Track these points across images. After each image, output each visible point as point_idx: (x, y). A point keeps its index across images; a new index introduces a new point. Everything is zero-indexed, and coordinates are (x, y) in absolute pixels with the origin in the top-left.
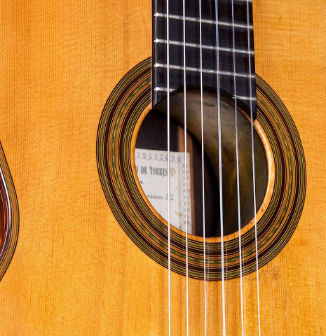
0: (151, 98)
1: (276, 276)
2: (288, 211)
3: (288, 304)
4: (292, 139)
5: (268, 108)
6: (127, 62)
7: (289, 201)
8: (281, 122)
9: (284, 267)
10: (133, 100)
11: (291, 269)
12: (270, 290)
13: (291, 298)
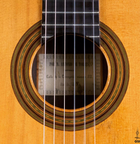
0: (41, 41)
1: (109, 127)
2: (118, 92)
3: (116, 140)
4: (122, 55)
5: (109, 40)
6: (28, 24)
7: (118, 87)
8: (115, 46)
9: (114, 121)
10: (31, 43)
11: (118, 122)
12: (106, 134)
13: (118, 137)
